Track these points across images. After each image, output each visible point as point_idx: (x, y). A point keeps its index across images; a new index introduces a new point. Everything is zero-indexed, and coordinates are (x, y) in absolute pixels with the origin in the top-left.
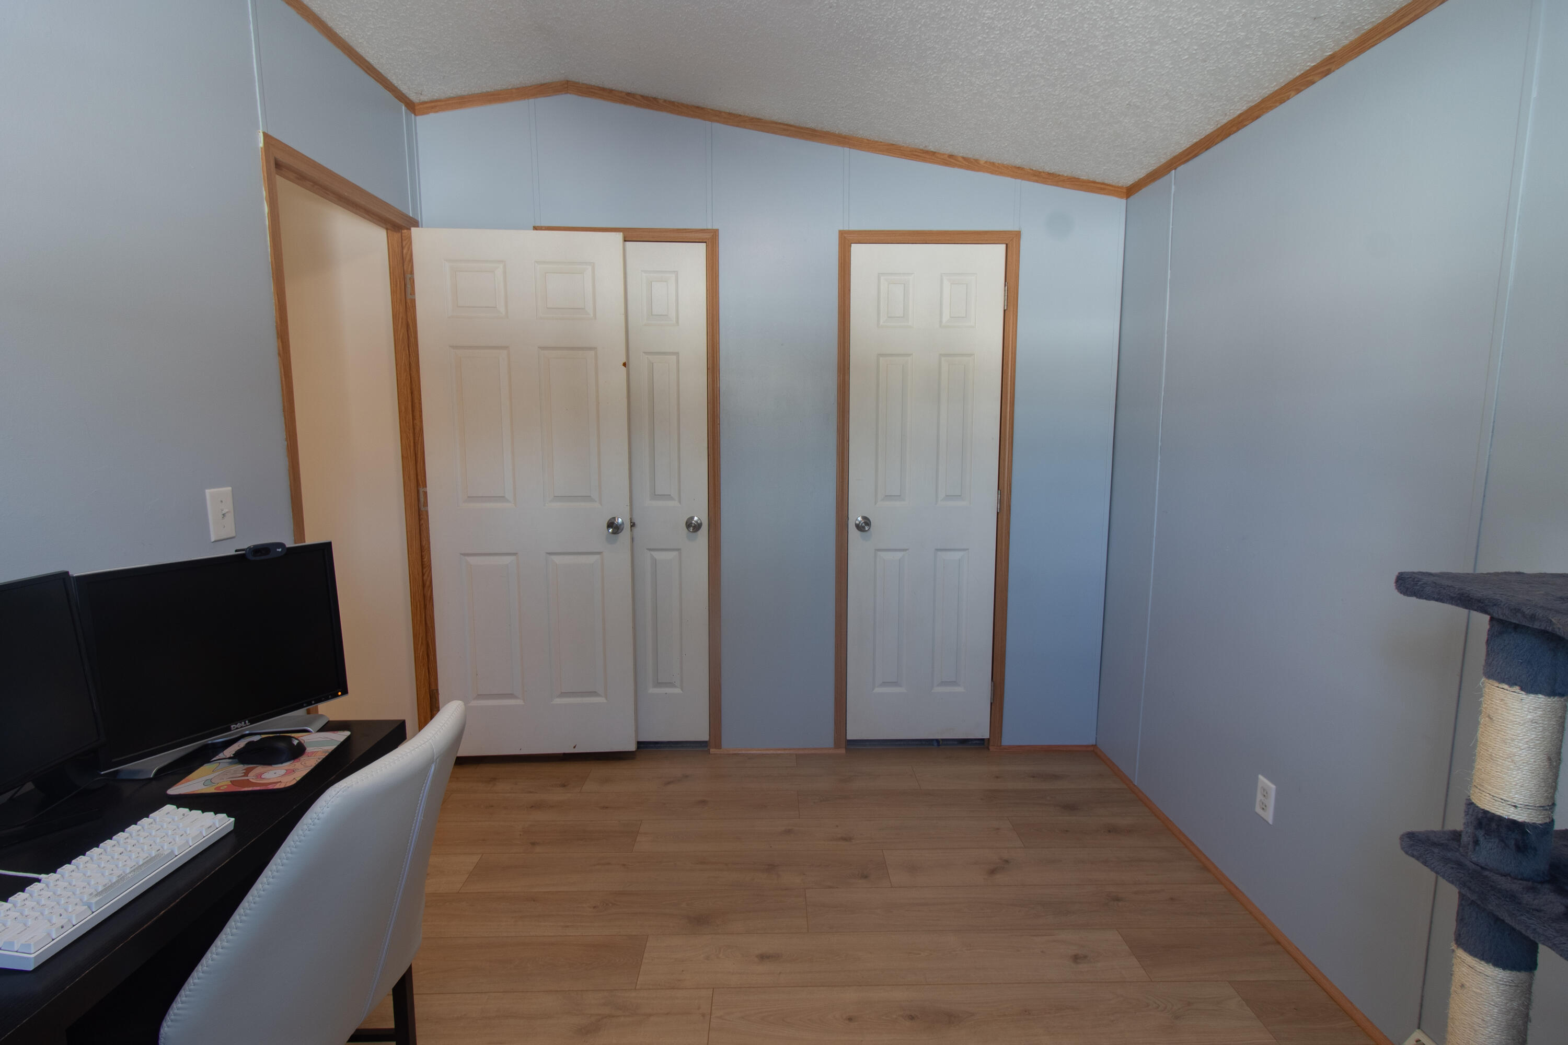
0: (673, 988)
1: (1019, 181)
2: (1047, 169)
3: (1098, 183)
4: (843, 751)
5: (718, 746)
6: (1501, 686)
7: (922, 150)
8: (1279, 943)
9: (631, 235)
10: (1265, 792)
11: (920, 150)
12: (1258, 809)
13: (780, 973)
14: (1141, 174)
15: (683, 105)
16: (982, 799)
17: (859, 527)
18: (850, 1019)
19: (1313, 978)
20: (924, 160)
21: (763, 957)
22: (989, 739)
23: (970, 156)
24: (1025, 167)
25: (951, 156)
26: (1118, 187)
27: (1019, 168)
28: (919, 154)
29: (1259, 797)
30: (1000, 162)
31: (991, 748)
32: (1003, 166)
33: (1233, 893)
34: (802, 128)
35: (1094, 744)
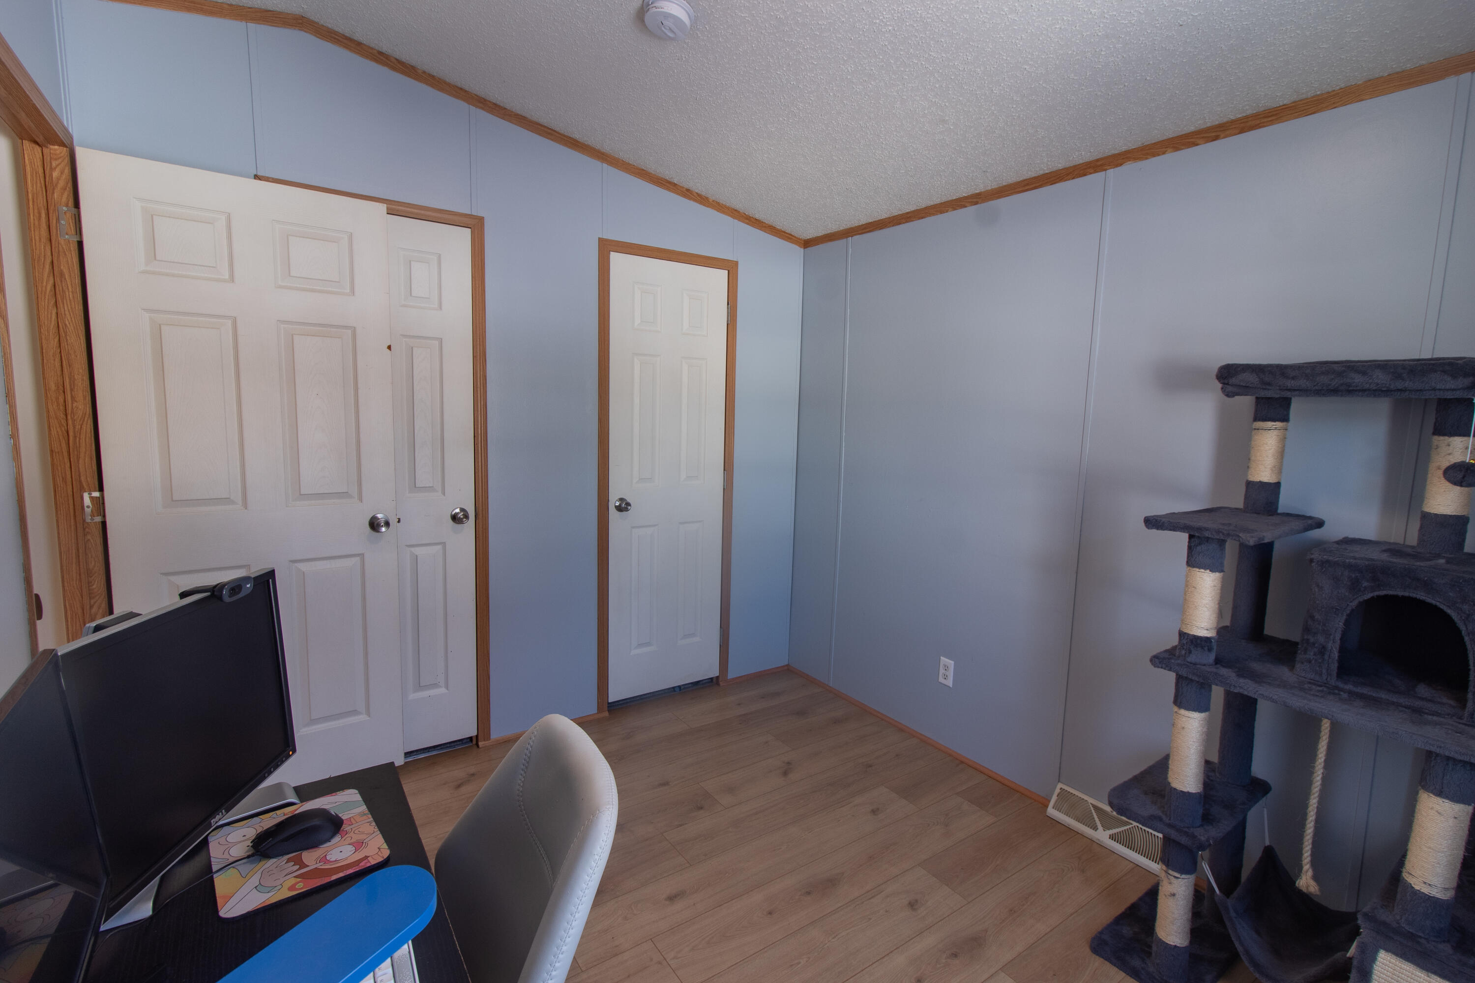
0: (616, 955)
1: (736, 221)
2: (757, 216)
3: (787, 233)
4: (606, 714)
5: (487, 737)
6: (1200, 570)
7: (666, 180)
8: (962, 762)
9: (396, 209)
10: (946, 667)
11: (665, 180)
12: (941, 680)
13: (694, 904)
14: (821, 232)
15: (445, 82)
16: (740, 724)
17: (619, 509)
18: (770, 913)
19: (989, 776)
20: (668, 189)
21: (671, 898)
22: (717, 677)
23: (703, 194)
24: (741, 211)
25: (688, 190)
26: (799, 239)
27: (736, 210)
28: (664, 183)
29: (942, 671)
30: (724, 203)
31: (721, 683)
32: (725, 206)
33: (925, 741)
34: (565, 136)
35: (787, 664)
